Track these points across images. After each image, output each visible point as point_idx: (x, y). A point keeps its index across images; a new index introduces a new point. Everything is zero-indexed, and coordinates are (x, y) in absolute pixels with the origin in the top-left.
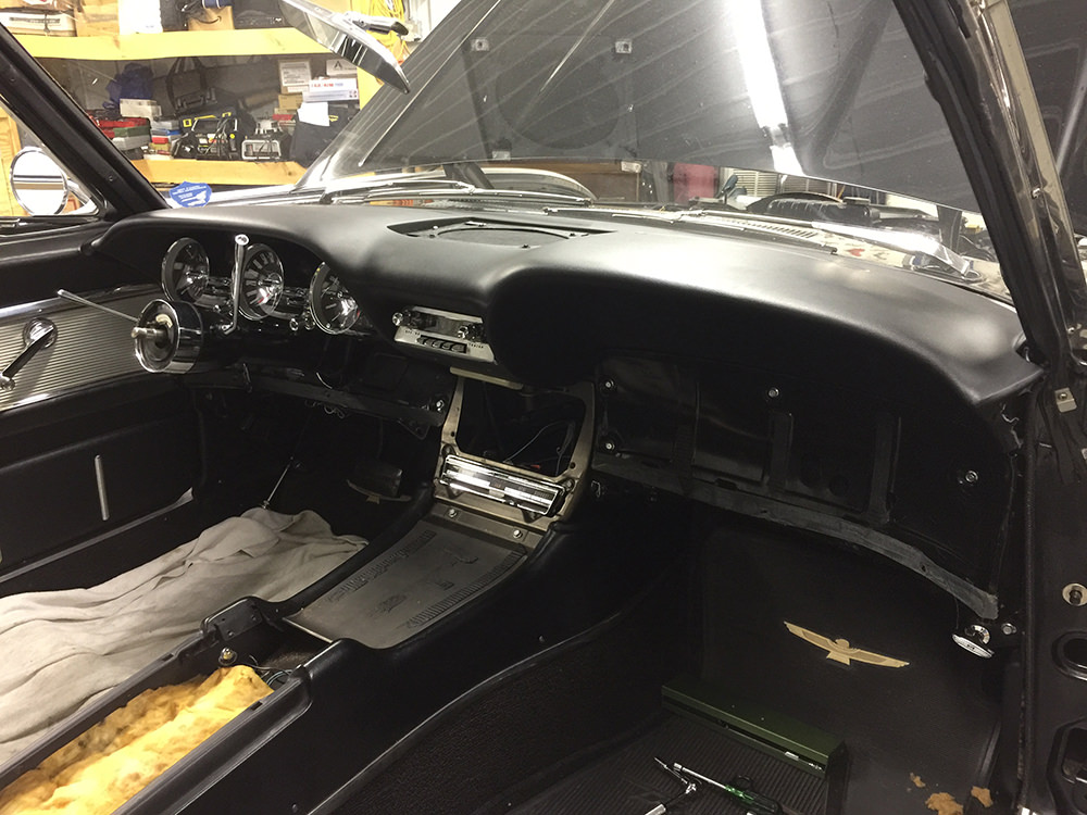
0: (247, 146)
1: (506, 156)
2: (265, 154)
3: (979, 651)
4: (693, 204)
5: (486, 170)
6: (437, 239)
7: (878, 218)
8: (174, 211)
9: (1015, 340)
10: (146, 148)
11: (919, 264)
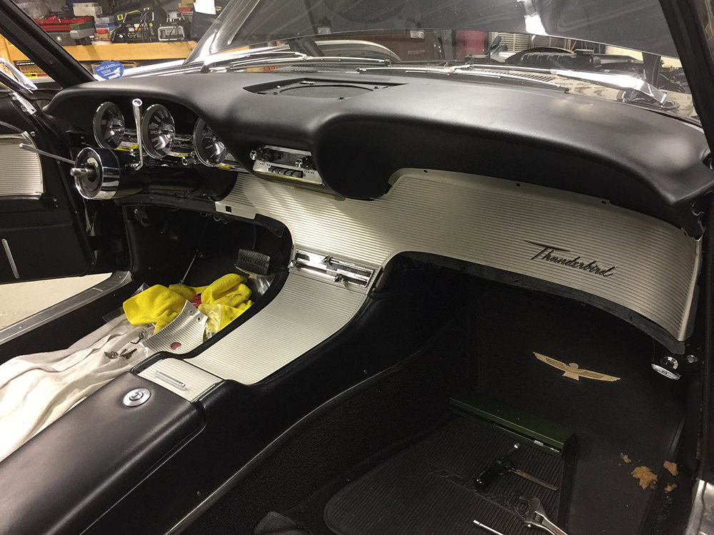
0: (161, 31)
1: (327, 31)
2: (174, 37)
3: (670, 375)
4: (467, 60)
5: (319, 43)
6: (280, 96)
7: (600, 63)
8: (99, 83)
9: (702, 153)
10: (93, 37)
11: (629, 97)
